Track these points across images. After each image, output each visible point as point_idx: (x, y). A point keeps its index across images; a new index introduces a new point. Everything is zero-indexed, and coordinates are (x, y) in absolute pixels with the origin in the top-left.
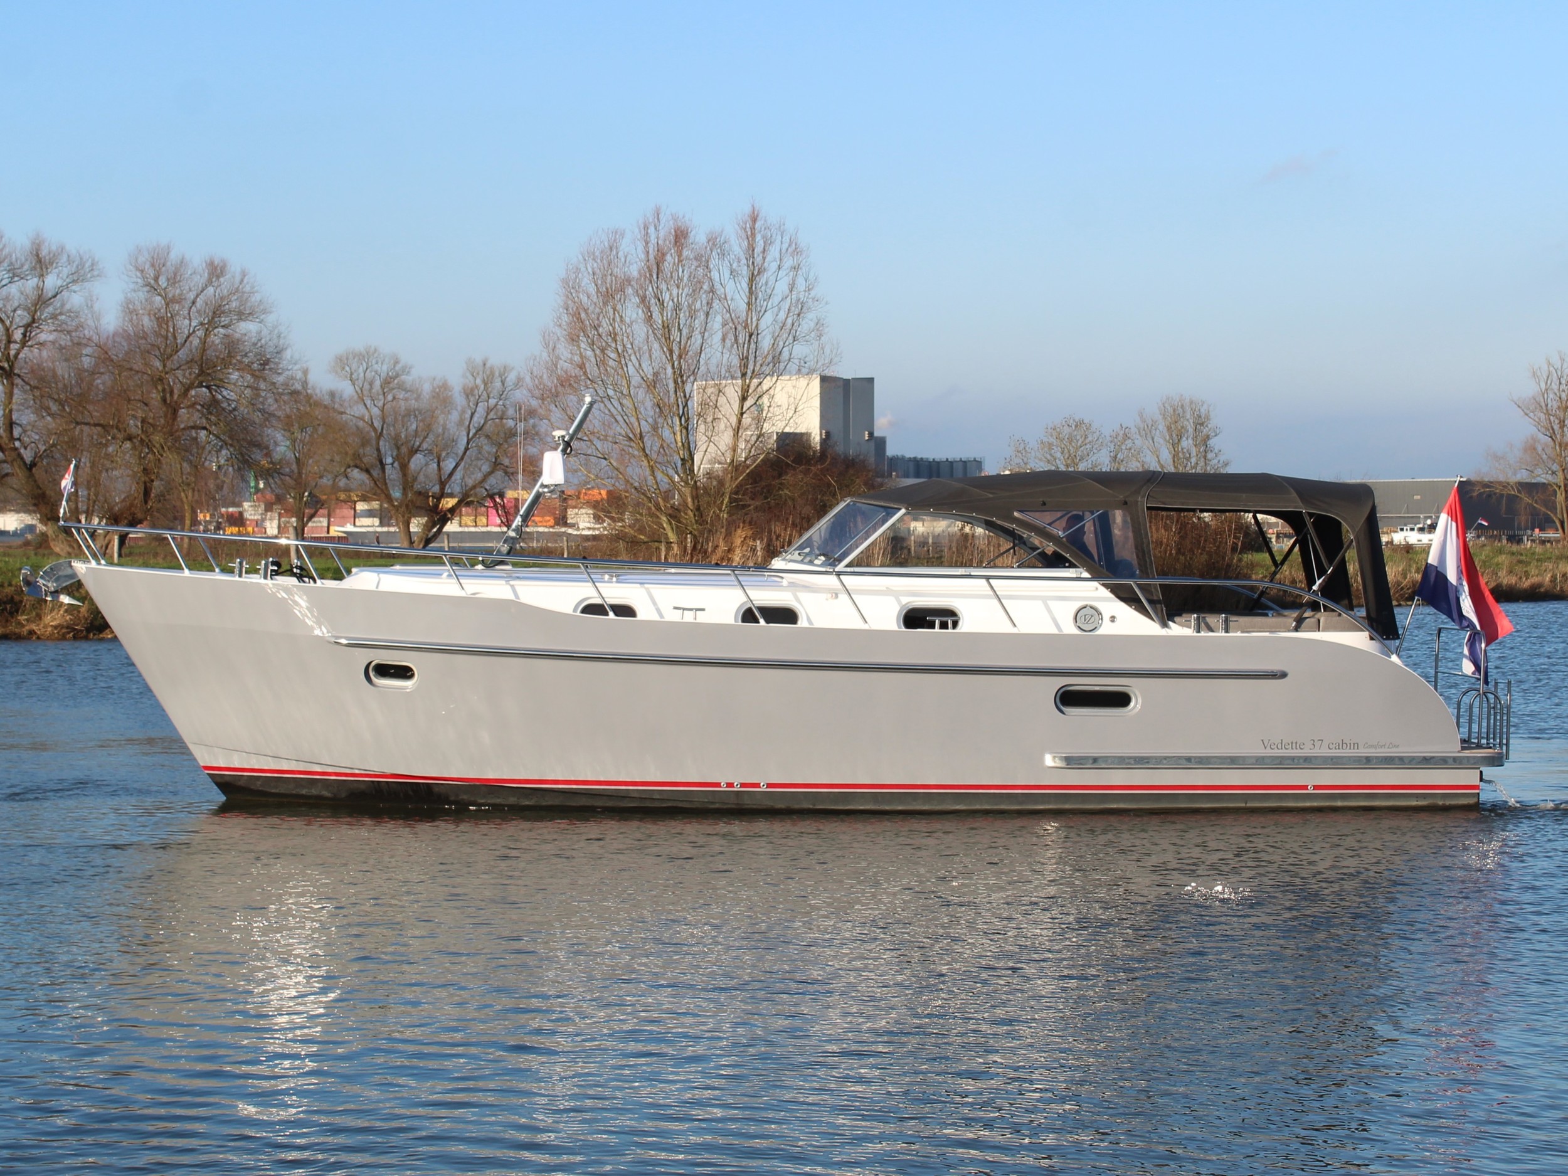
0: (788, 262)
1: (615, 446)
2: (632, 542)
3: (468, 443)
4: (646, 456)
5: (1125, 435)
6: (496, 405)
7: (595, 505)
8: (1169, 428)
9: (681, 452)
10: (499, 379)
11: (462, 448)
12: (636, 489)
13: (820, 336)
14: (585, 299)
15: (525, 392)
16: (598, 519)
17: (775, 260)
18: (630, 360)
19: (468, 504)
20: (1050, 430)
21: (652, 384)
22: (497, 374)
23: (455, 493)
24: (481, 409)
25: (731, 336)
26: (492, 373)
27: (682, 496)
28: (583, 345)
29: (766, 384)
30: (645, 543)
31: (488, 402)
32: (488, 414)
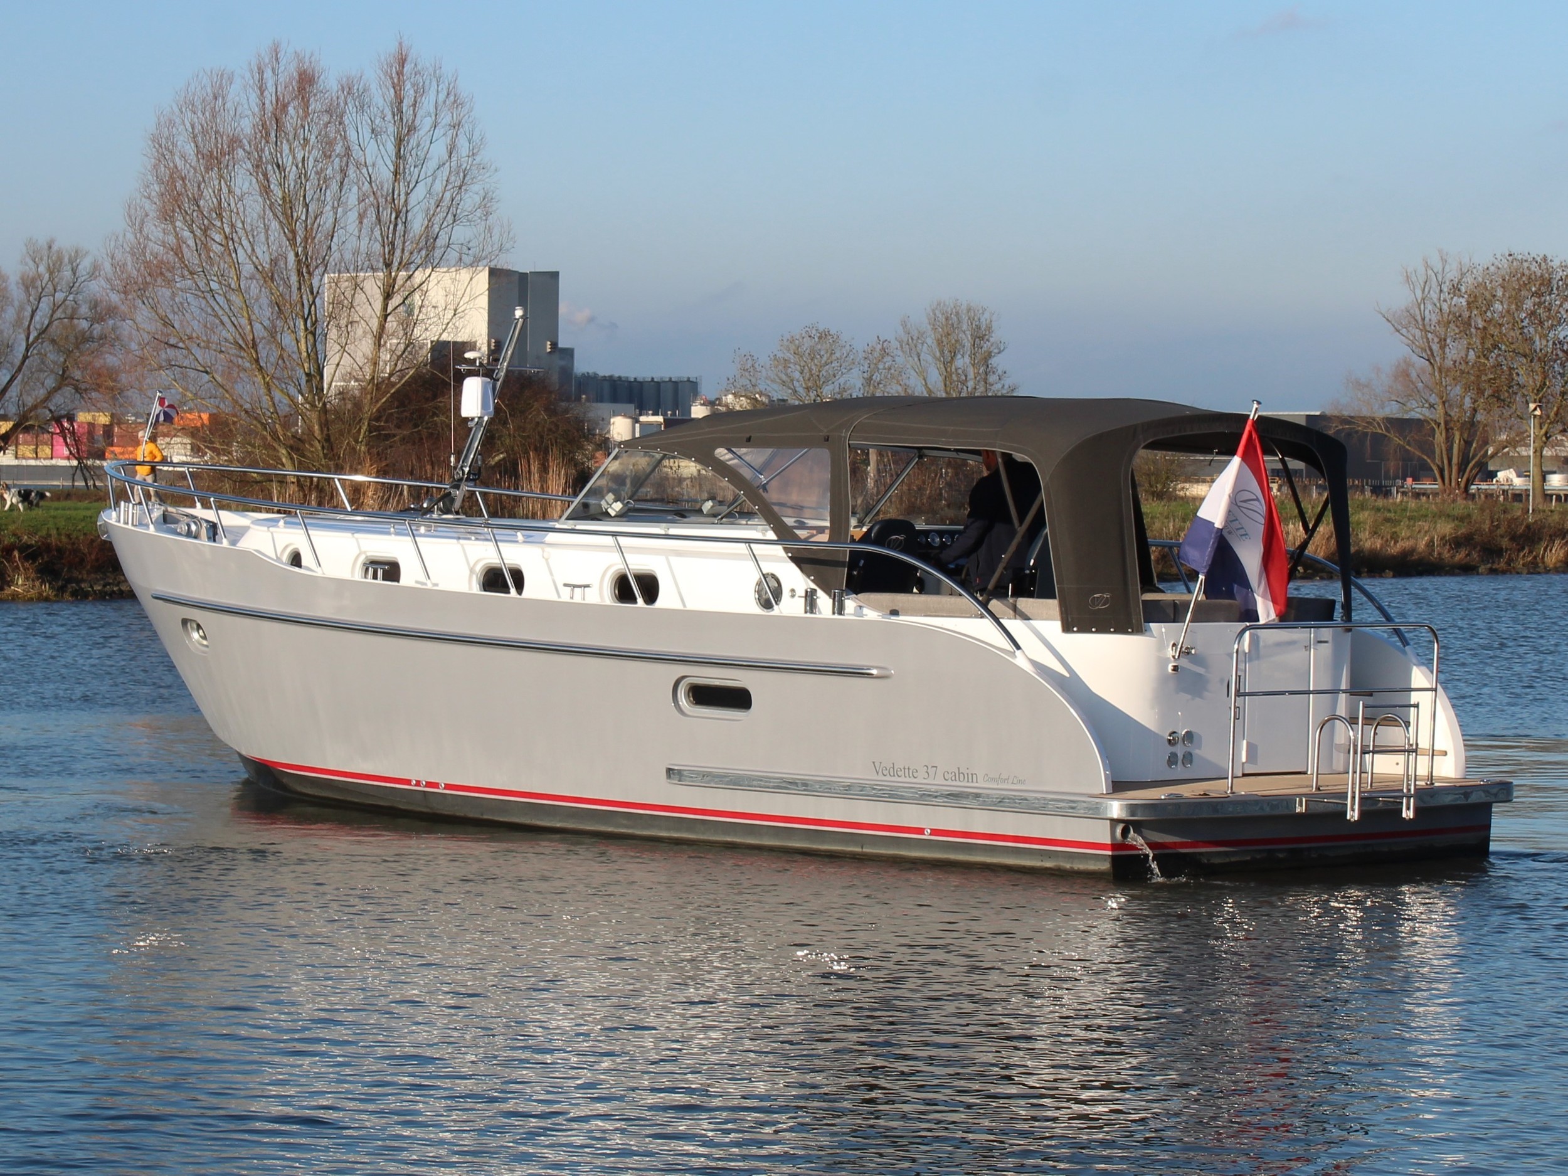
0: (446, 119)
1: (222, 356)
2: (241, 481)
3: (27, 350)
4: (261, 369)
5: (883, 349)
6: (65, 300)
7: (193, 433)
8: (940, 343)
9: (306, 365)
10: (69, 267)
11: (20, 357)
12: (246, 412)
13: (487, 214)
14: (180, 163)
15: (103, 283)
16: (196, 450)
17: (429, 115)
18: (241, 244)
19: (27, 429)
20: (785, 343)
21: (269, 276)
22: (66, 260)
23: (10, 415)
24: (45, 305)
25: (371, 214)
26: (60, 259)
27: (307, 423)
28: (178, 224)
29: (419, 277)
30: (257, 482)
31: (54, 296)
32: (54, 312)
